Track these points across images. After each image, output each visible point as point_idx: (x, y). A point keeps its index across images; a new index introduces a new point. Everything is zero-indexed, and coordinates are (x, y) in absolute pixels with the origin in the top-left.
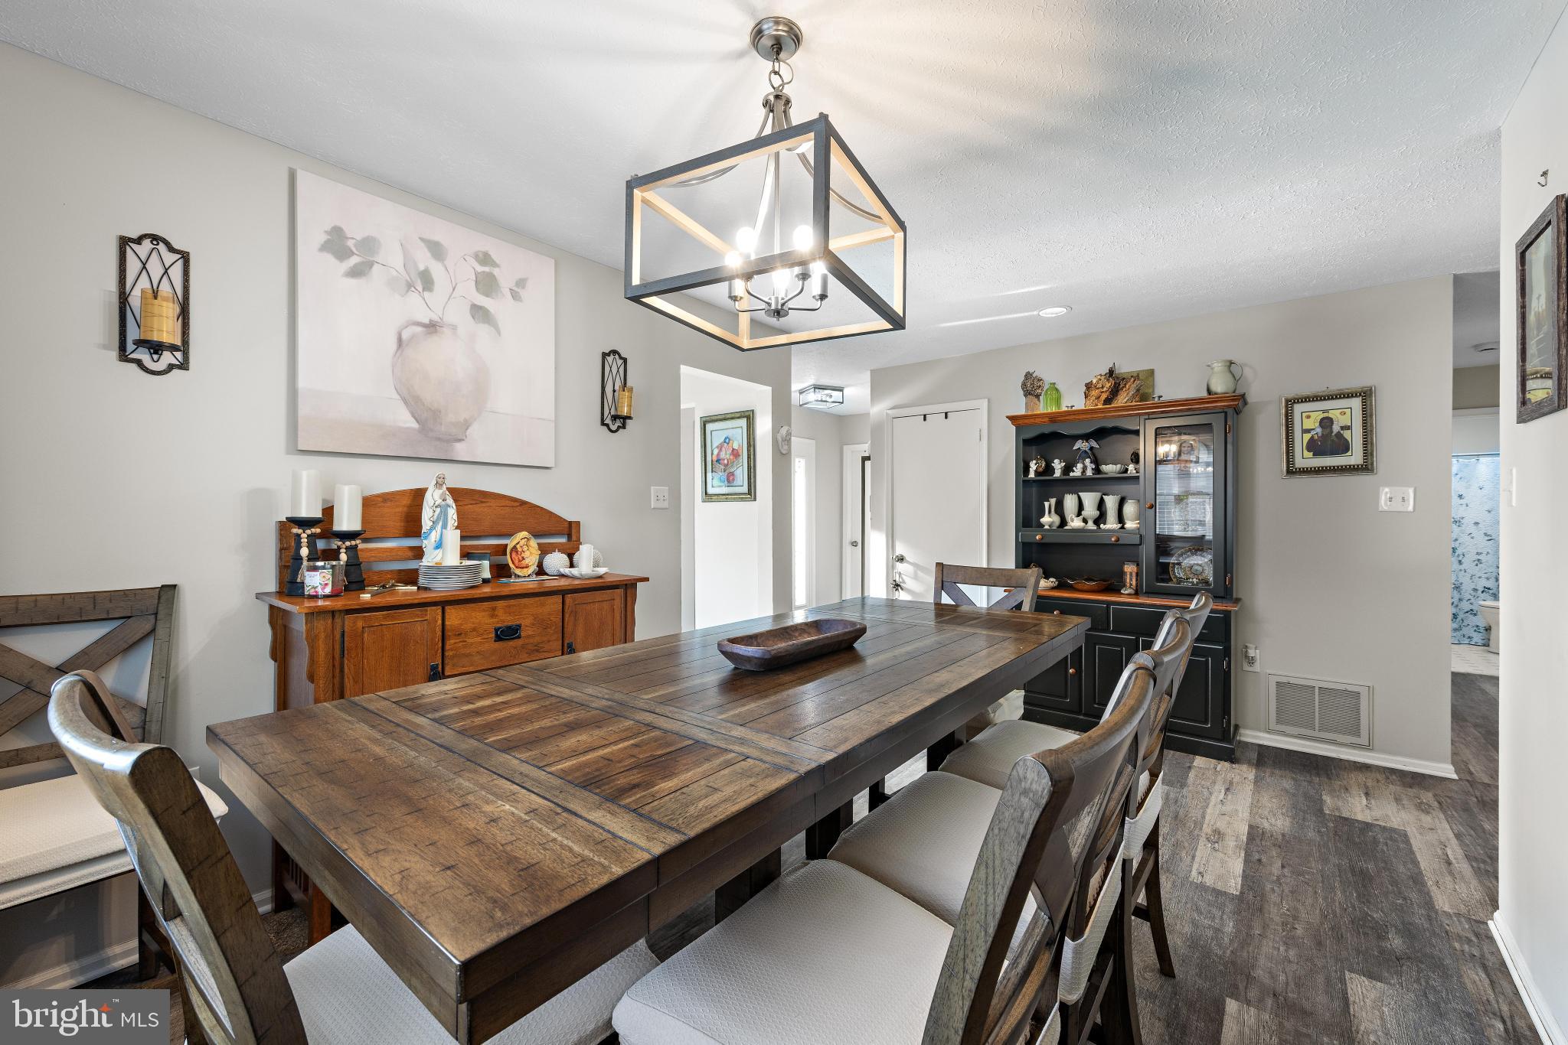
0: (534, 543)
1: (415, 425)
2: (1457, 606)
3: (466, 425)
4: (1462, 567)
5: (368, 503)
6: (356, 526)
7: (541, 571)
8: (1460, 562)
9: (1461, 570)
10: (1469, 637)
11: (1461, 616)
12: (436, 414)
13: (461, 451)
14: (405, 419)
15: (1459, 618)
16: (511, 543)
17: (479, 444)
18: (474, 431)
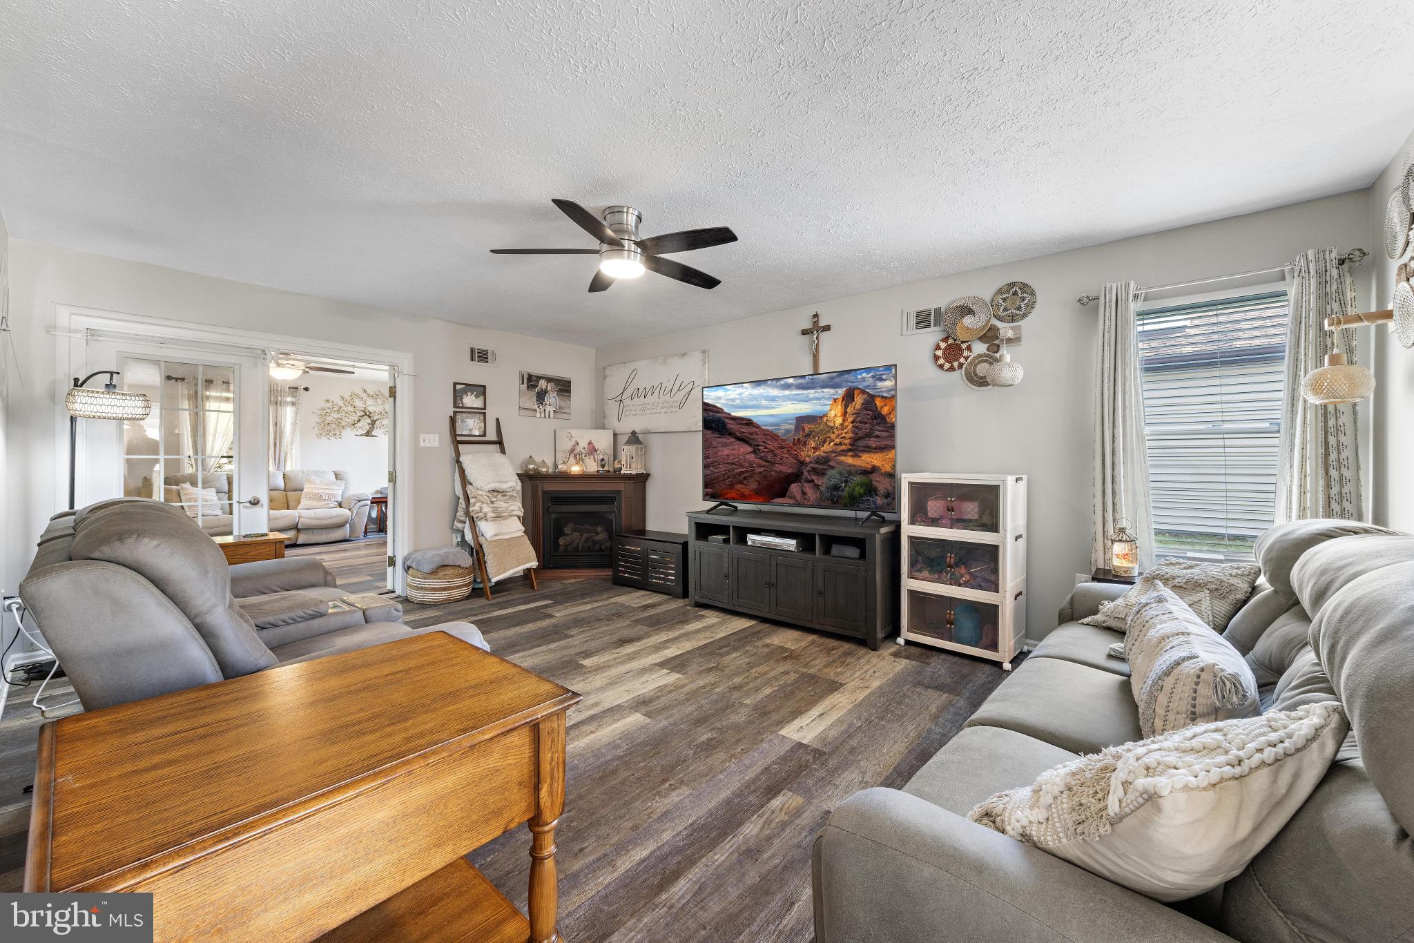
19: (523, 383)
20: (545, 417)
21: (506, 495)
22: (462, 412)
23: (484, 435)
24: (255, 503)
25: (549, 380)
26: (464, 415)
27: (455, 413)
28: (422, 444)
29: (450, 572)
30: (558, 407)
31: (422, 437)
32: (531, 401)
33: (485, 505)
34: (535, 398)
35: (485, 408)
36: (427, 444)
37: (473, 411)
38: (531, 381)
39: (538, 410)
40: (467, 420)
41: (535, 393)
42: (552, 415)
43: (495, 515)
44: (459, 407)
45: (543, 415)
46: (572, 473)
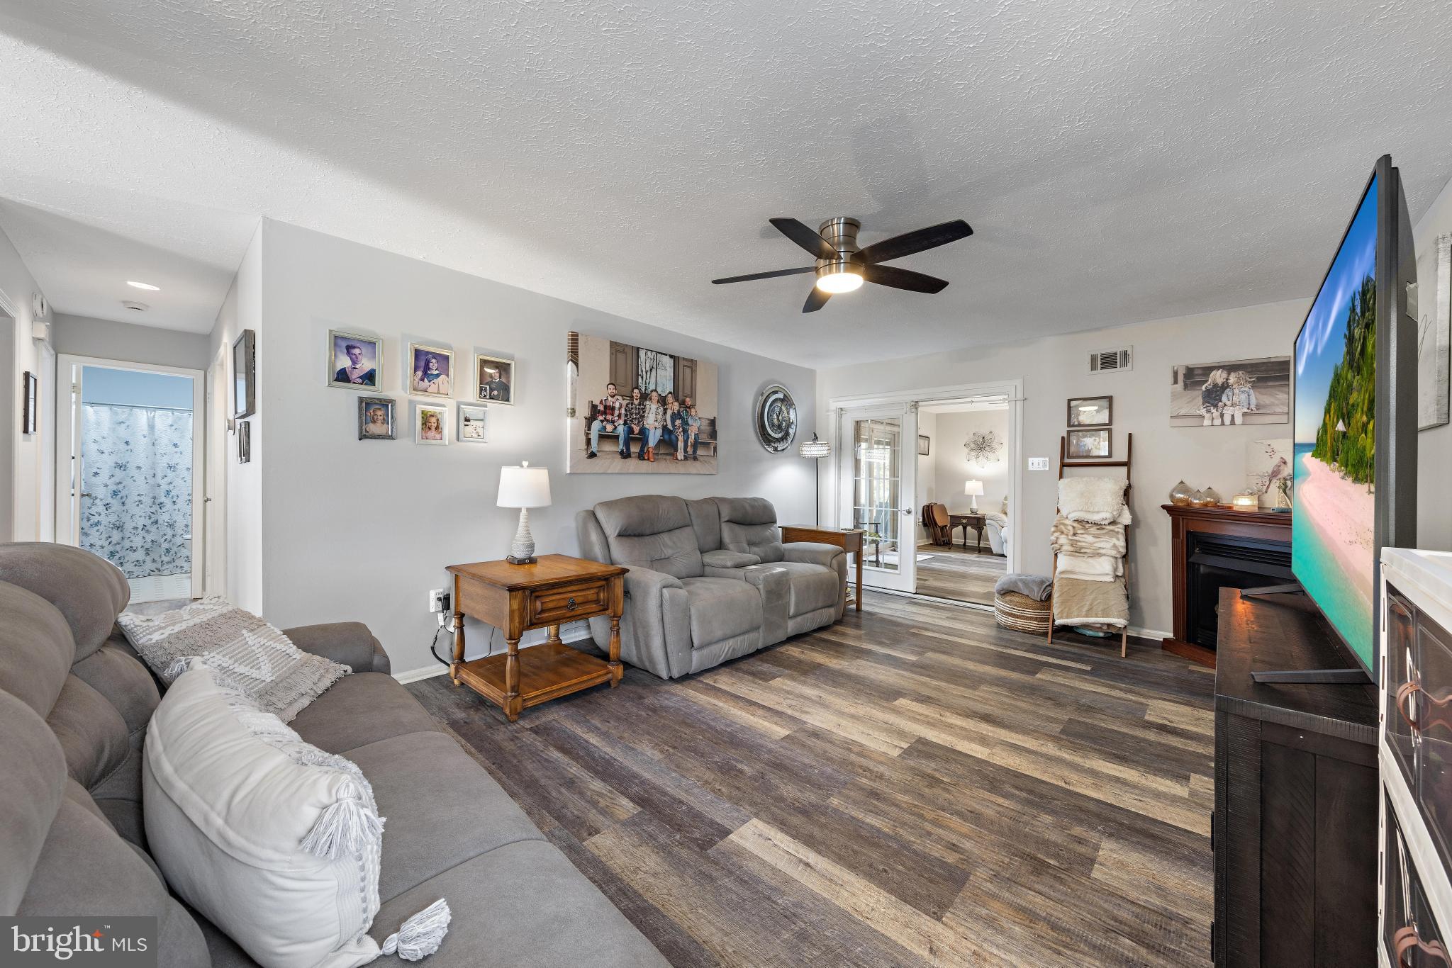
2: (170, 541)
4: (176, 507)
8: (174, 502)
9: (175, 510)
10: (181, 567)
11: (174, 549)
15: (172, 552)
19: (1176, 382)
20: (1223, 424)
21: (1103, 529)
22: (1078, 431)
23: (1110, 456)
24: (909, 512)
25: (1231, 368)
26: (1080, 434)
27: (1069, 432)
28: (1031, 468)
29: (1016, 599)
30: (1253, 406)
31: (1031, 460)
32: (1193, 403)
33: (1063, 536)
34: (1200, 400)
35: (1110, 423)
36: (1035, 468)
37: (1094, 429)
38: (1192, 377)
39: (1207, 416)
40: (1085, 439)
41: (1201, 392)
42: (1238, 420)
43: (1072, 549)
44: (1074, 426)
45: (1218, 422)
46: (1235, 508)
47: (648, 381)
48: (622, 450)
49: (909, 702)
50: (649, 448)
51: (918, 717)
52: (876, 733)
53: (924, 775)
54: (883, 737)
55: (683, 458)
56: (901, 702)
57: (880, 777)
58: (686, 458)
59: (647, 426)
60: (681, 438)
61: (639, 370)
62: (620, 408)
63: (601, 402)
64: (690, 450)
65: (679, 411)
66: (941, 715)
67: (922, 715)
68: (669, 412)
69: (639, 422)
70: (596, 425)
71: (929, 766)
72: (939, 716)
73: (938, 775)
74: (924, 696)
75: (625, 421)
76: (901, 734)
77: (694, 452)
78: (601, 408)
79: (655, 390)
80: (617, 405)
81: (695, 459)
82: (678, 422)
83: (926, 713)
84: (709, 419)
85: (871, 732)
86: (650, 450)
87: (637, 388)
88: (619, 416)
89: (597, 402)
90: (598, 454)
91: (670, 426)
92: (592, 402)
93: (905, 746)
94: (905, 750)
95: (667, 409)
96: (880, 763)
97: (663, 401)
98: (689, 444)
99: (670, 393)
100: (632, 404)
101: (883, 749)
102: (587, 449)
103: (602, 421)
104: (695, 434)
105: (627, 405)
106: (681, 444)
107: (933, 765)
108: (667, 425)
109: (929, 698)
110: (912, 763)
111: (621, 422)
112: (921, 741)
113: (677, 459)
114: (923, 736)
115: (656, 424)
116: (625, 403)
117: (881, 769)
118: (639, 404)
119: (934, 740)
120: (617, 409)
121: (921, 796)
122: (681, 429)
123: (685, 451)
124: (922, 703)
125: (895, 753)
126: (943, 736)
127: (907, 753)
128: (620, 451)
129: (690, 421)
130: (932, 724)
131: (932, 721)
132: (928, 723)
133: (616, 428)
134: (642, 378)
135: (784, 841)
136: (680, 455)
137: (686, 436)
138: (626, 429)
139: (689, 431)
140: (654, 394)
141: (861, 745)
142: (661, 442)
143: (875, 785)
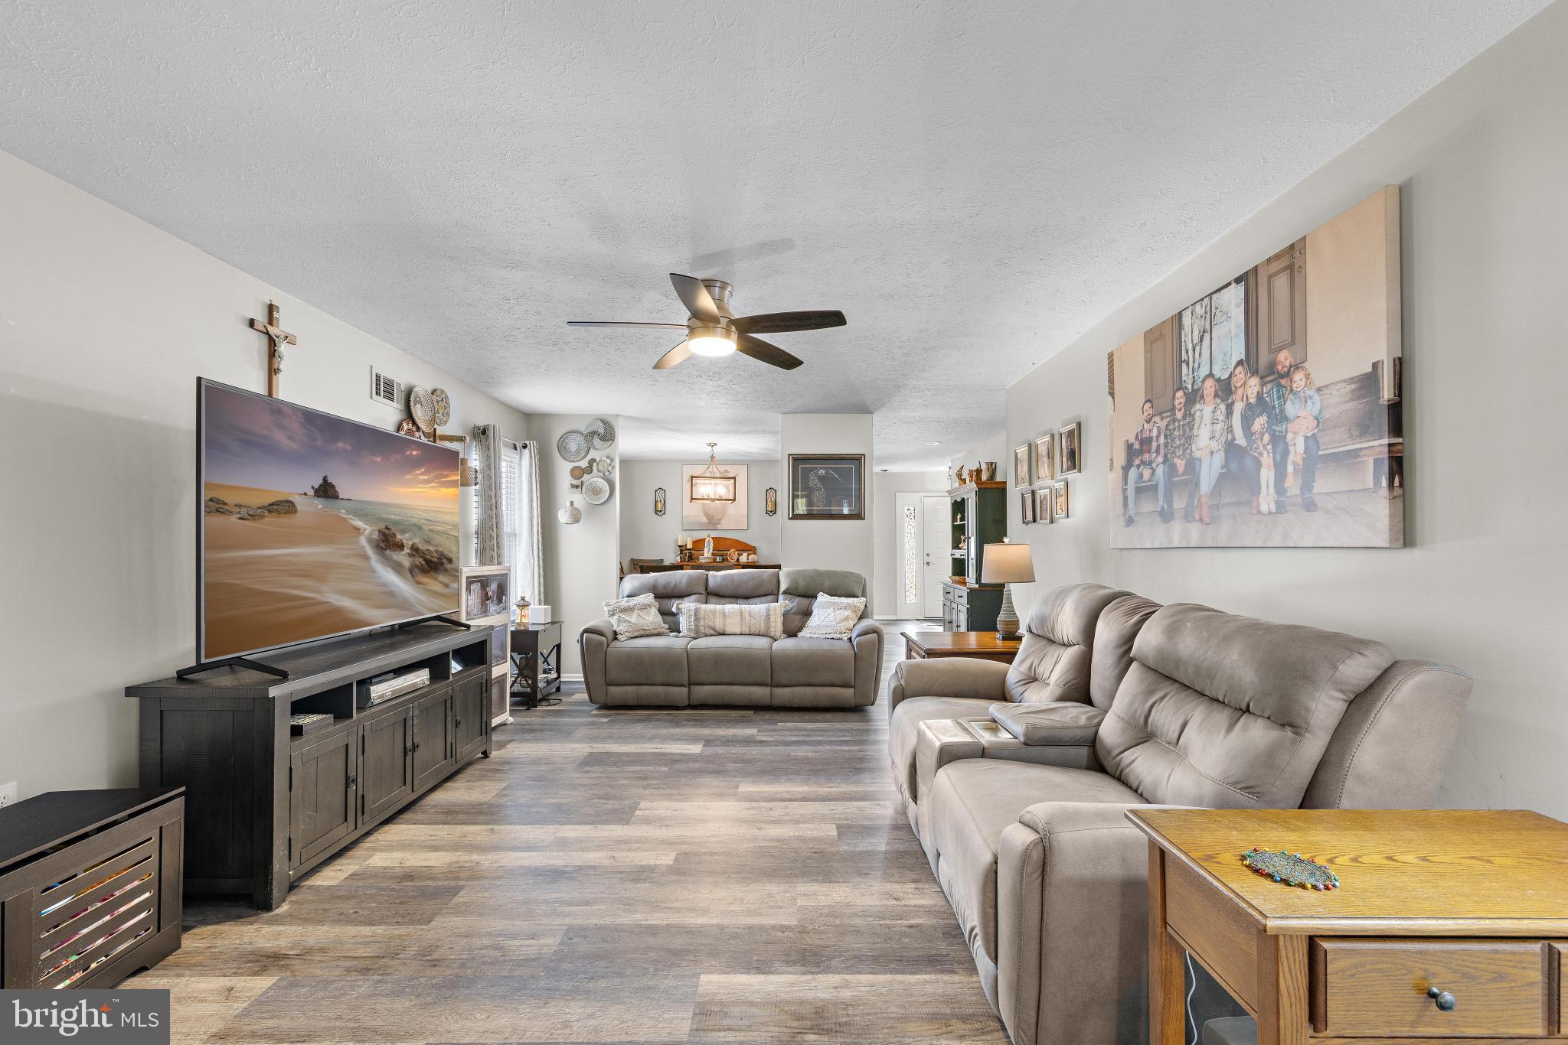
0: (736, 553)
1: (707, 521)
3: (721, 519)
5: (694, 542)
6: (691, 547)
7: (738, 560)
12: (712, 518)
13: (719, 527)
14: (705, 520)
16: (729, 552)
17: (724, 525)
18: (723, 521)
47: (1196, 365)
48: (1163, 508)
49: (659, 862)
50: (1200, 497)
51: (638, 845)
52: (669, 814)
53: (613, 798)
54: (662, 813)
55: (1274, 509)
56: (667, 859)
57: (645, 788)
58: (1281, 507)
59: (1197, 454)
60: (1267, 460)
61: (1184, 352)
62: (1158, 437)
63: (1137, 438)
64: (1292, 484)
65: (1259, 396)
66: (614, 857)
67: (635, 850)
68: (1239, 407)
69: (1185, 450)
70: (1133, 473)
71: (611, 805)
72: (616, 855)
73: (603, 801)
74: (645, 880)
75: (1165, 455)
76: (647, 821)
77: (1307, 487)
78: (1137, 446)
79: (1211, 375)
80: (1155, 433)
81: (1310, 506)
82: (1260, 423)
83: (631, 854)
84: (1351, 380)
85: (675, 813)
86: (1204, 500)
87: (1179, 389)
88: (1158, 451)
89: (1132, 440)
90: (1135, 518)
91: (1241, 441)
92: (1128, 441)
93: (638, 813)
94: (635, 810)
95: (1233, 403)
96: (652, 795)
97: (1225, 389)
98: (1290, 469)
99: (1240, 363)
100: (1174, 420)
101: (655, 804)
102: (1125, 513)
103: (1138, 466)
104: (1306, 438)
105: (1168, 425)
106: (1267, 475)
107: (609, 806)
108: (1234, 439)
109: (637, 880)
110: (627, 802)
111: (1160, 459)
112: (627, 822)
113: (1259, 512)
114: (626, 827)
115: (1214, 445)
116: (1163, 424)
117: (647, 792)
118: (1184, 418)
119: (613, 827)
120: (1154, 439)
121: (611, 786)
122: (1267, 437)
123: (1280, 489)
124: (642, 866)
125: (643, 805)
126: (606, 834)
127: (634, 808)
128: (1159, 509)
129: (1290, 409)
130: (621, 842)
131: (623, 846)
132: (625, 842)
133: (1154, 471)
134: (1188, 364)
135: (674, 751)
136: (1266, 501)
137: (1279, 450)
138: (1166, 470)
139: (1290, 436)
140: (1210, 383)
141: (674, 800)
142: (1225, 478)
143: (645, 783)
